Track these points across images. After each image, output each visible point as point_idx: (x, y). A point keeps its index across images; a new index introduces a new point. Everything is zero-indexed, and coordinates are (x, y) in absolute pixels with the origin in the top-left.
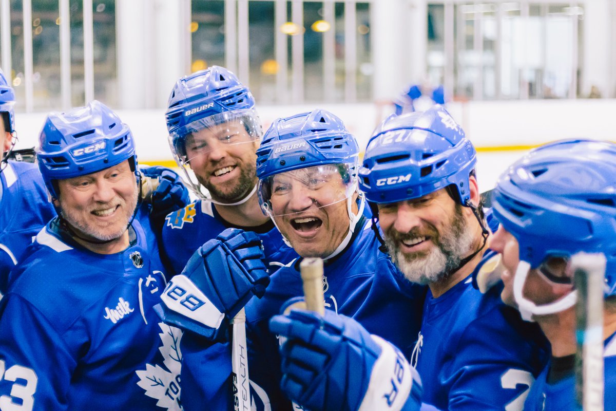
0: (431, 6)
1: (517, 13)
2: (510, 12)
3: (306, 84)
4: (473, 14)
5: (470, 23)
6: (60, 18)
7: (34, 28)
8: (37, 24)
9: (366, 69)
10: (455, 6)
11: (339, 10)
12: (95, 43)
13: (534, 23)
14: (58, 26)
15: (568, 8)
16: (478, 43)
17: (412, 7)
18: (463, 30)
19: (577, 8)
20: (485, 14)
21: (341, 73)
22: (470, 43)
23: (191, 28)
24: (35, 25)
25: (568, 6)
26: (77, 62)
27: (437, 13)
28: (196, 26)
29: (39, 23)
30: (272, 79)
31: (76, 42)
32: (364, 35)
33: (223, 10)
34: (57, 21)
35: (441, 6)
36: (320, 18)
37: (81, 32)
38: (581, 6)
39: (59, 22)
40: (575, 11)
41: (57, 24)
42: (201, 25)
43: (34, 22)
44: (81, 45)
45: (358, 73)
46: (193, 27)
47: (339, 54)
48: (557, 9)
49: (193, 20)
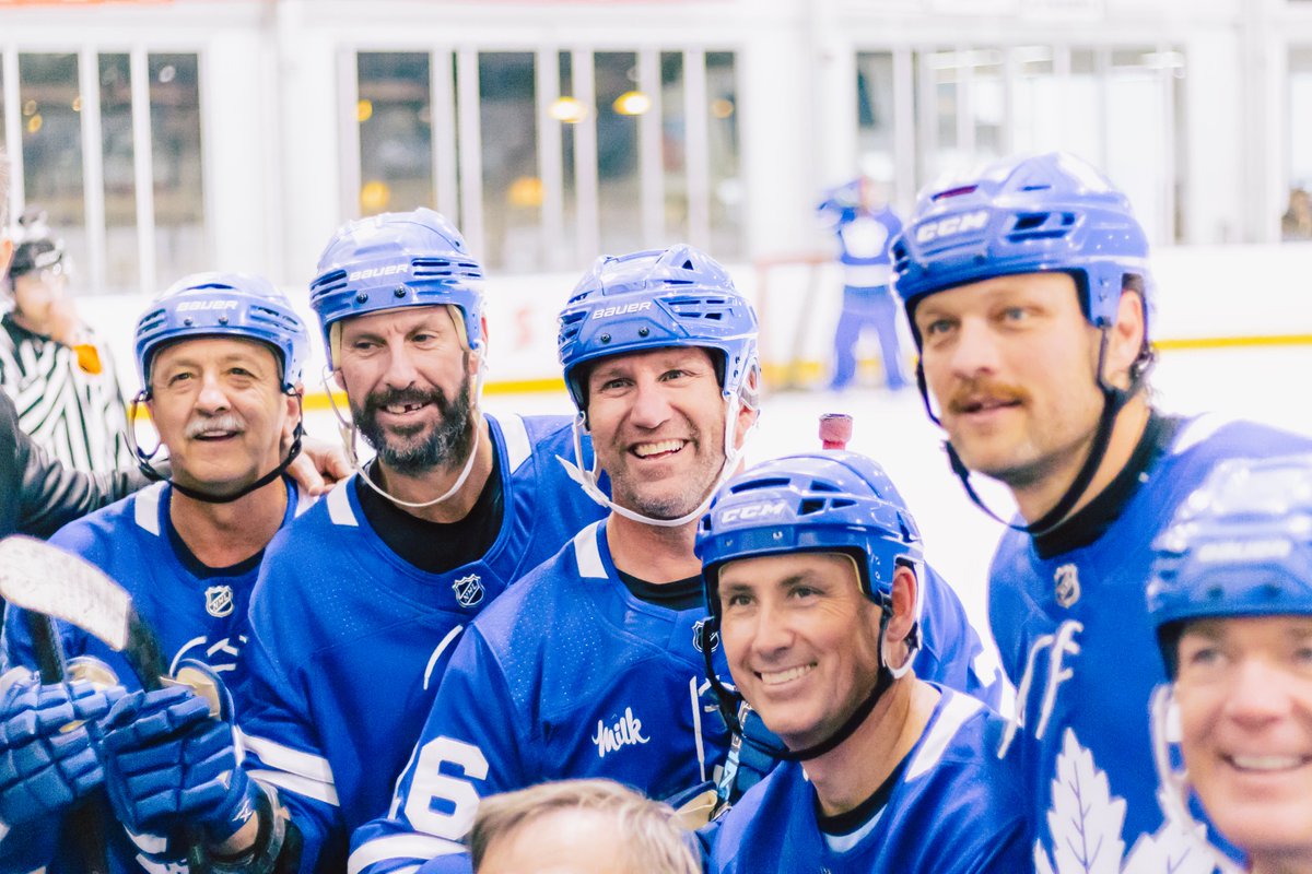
0: (863, 56)
1: (1046, 67)
2: (1030, 64)
3: (603, 226)
4: (954, 70)
5: (949, 90)
6: (82, 97)
7: (25, 119)
8: (30, 110)
9: (730, 192)
10: (915, 55)
11: (671, 67)
12: (154, 149)
13: (1082, 88)
14: (78, 113)
15: (1153, 55)
16: (966, 132)
17: (826, 58)
18: (932, 106)
19: (1171, 54)
20: (980, 70)
21: (680, 202)
22: (947, 132)
23: (358, 112)
24: (27, 113)
25: (1152, 50)
26: (120, 191)
27: (875, 70)
28: (368, 109)
29: (35, 108)
30: (531, 217)
31: (118, 148)
32: (722, 119)
33: (427, 74)
34: (75, 103)
35: (886, 55)
36: (632, 87)
37: (128, 125)
38: (1179, 49)
39: (79, 106)
40: (1166, 61)
41: (75, 109)
42: (380, 106)
43: (27, 107)
44: (129, 153)
45: (714, 201)
46: (360, 112)
47: (673, 161)
48: (1130, 57)
49: (361, 98)
